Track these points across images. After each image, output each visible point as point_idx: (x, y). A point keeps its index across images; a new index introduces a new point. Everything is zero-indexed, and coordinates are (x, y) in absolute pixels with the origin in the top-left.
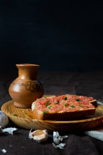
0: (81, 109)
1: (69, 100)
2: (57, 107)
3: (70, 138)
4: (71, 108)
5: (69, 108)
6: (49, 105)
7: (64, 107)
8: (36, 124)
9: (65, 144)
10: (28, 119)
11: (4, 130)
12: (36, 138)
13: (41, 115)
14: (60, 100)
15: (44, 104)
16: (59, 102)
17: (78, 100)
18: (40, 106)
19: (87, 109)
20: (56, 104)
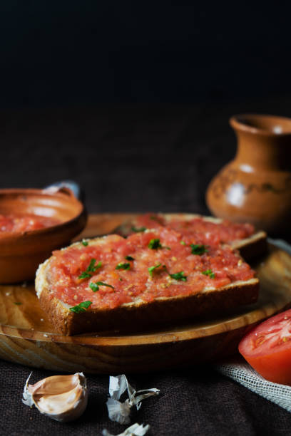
0: (210, 288)
1: (169, 249)
2: (122, 281)
3: (166, 395)
4: (172, 285)
5: (166, 282)
6: (97, 273)
7: (147, 278)
8: (47, 352)
9: (147, 427)
10: (21, 331)
12: (49, 406)
13: (65, 319)
14: (134, 251)
15: (78, 270)
16: (130, 259)
17: (199, 251)
18: (63, 281)
19: (228, 287)
20: (120, 268)
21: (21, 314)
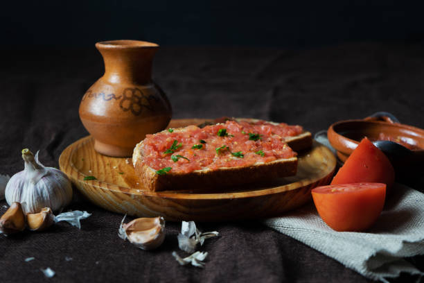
0: (260, 162)
1: (232, 136)
2: (196, 156)
3: (223, 237)
4: (232, 160)
5: (228, 158)
6: (178, 151)
7: (214, 155)
8: (139, 203)
9: (206, 254)
10: (121, 188)
11: (58, 216)
12: (137, 238)
13: (152, 179)
14: (207, 137)
15: (164, 148)
16: (203, 142)
17: (255, 138)
18: (153, 154)
19: (273, 162)
20: (195, 148)
21: (123, 180)
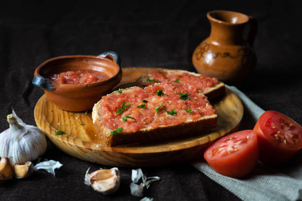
0: (189, 120)
1: (168, 96)
2: (140, 115)
3: (163, 181)
4: (168, 118)
5: (165, 116)
6: (126, 110)
7: (154, 114)
8: (98, 155)
9: (152, 199)
10: (84, 143)
11: (37, 165)
12: (99, 187)
13: (108, 138)
14: (147, 96)
15: (116, 108)
16: (146, 102)
17: (184, 97)
18: (107, 115)
19: (199, 119)
20: (139, 107)
21: (84, 131)
